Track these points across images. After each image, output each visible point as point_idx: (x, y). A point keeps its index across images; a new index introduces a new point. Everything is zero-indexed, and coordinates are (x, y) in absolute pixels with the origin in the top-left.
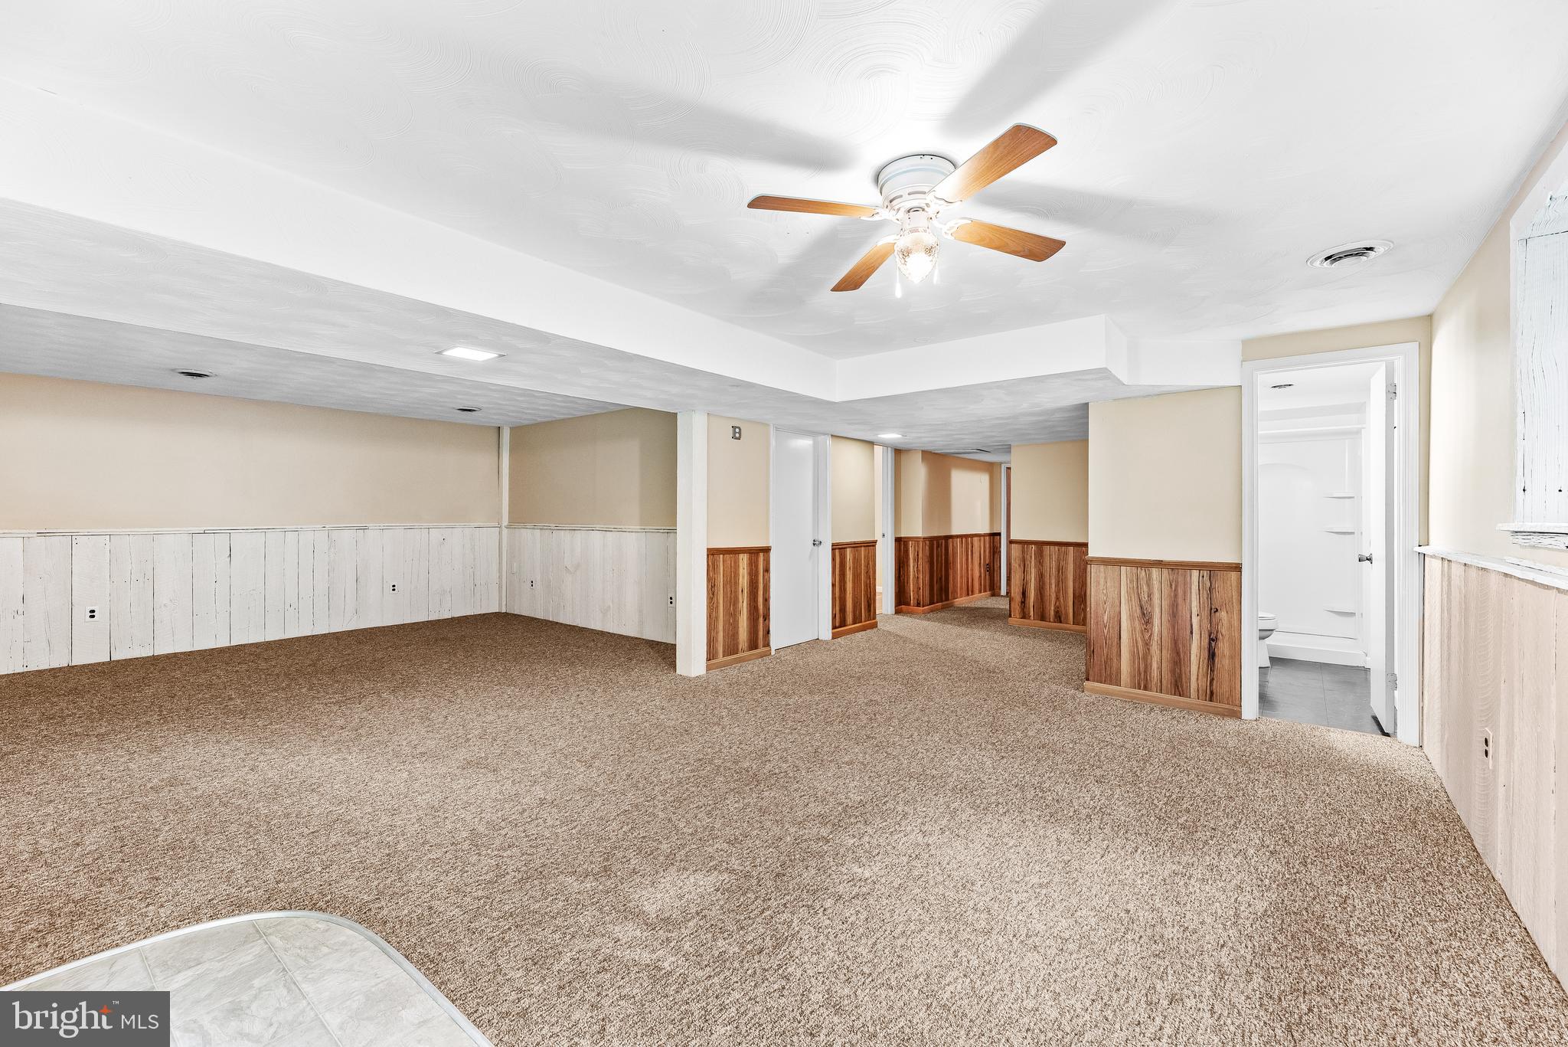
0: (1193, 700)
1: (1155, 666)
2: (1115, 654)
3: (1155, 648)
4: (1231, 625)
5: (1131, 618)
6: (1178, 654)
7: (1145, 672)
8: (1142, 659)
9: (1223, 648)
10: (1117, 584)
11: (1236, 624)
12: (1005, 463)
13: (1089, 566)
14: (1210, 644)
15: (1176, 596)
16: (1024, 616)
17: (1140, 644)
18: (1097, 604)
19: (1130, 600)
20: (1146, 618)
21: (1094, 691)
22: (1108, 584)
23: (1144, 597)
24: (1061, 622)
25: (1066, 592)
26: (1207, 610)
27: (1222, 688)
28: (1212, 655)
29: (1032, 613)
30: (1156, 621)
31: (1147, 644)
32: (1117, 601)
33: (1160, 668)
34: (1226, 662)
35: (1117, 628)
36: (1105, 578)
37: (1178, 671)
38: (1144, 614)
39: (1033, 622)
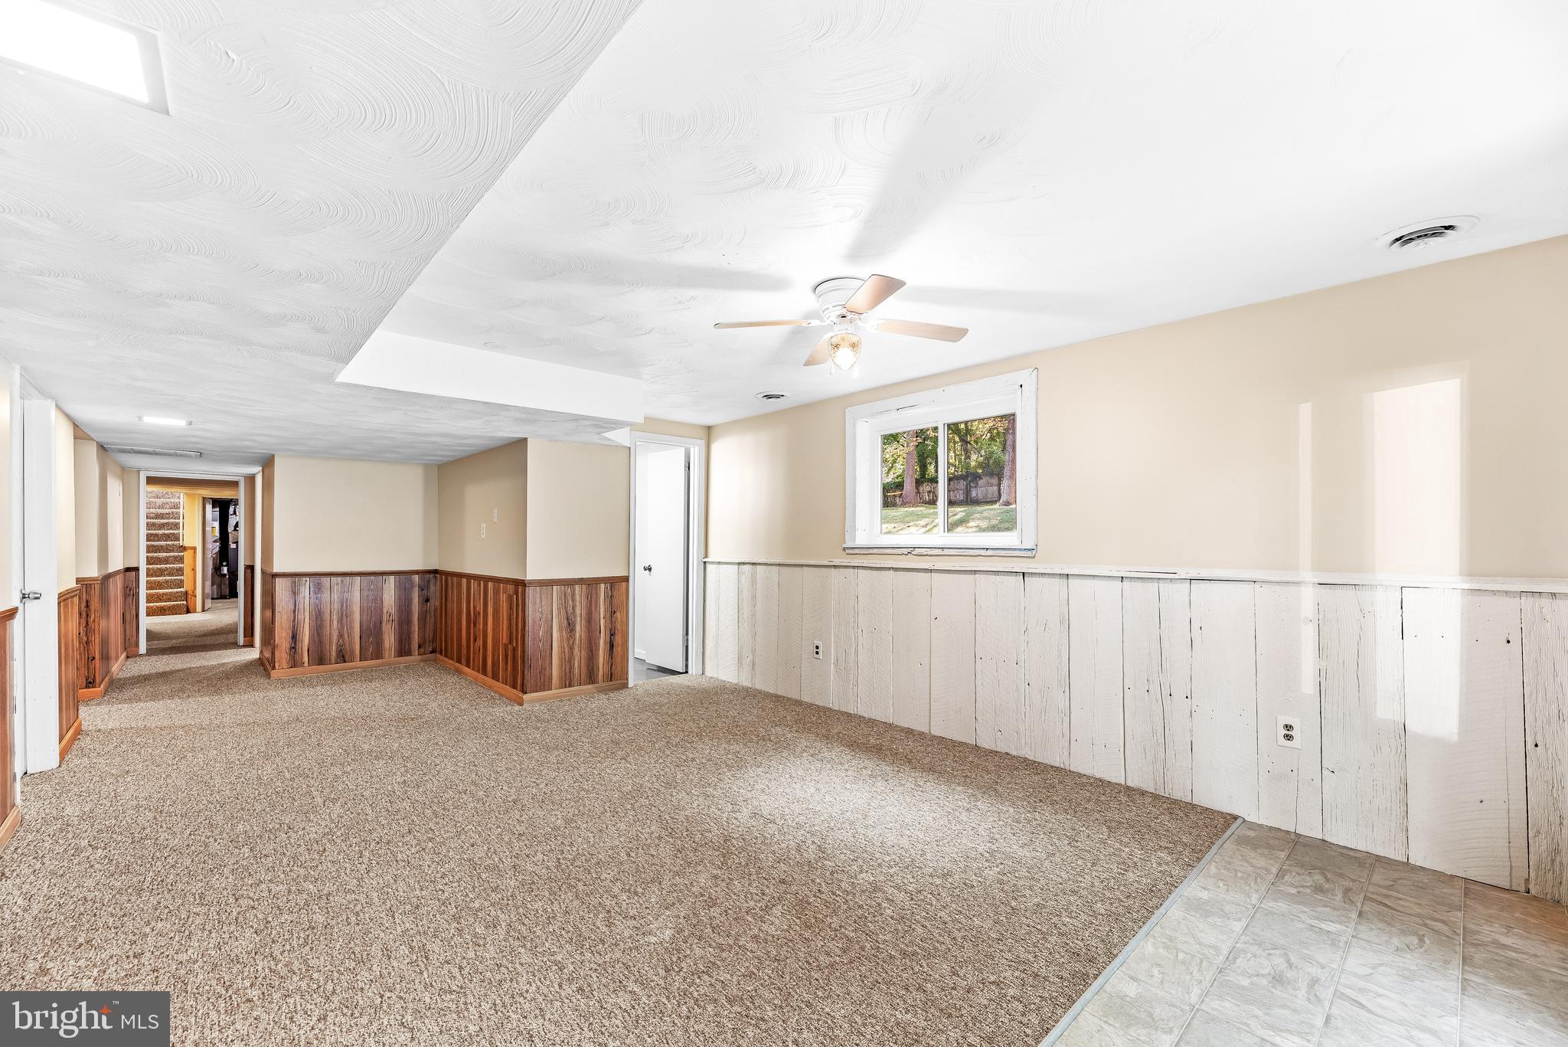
0: (601, 684)
1: (576, 665)
2: (547, 664)
3: (576, 651)
4: (622, 621)
5: (560, 629)
6: (592, 651)
7: (570, 672)
8: (567, 661)
9: (618, 639)
10: (550, 603)
11: (624, 620)
12: (147, 470)
13: (527, 588)
14: (611, 638)
15: (591, 604)
16: (295, 663)
17: (567, 650)
18: (534, 621)
19: (559, 613)
20: (570, 626)
21: (532, 701)
22: (543, 603)
23: (570, 610)
24: (345, 662)
25: (352, 628)
26: (609, 611)
27: (617, 670)
28: (612, 646)
29: (306, 659)
30: (578, 628)
31: (571, 649)
32: (550, 617)
33: (580, 666)
34: (619, 649)
35: (549, 640)
36: (541, 598)
37: (591, 664)
38: (569, 624)
39: (308, 670)
